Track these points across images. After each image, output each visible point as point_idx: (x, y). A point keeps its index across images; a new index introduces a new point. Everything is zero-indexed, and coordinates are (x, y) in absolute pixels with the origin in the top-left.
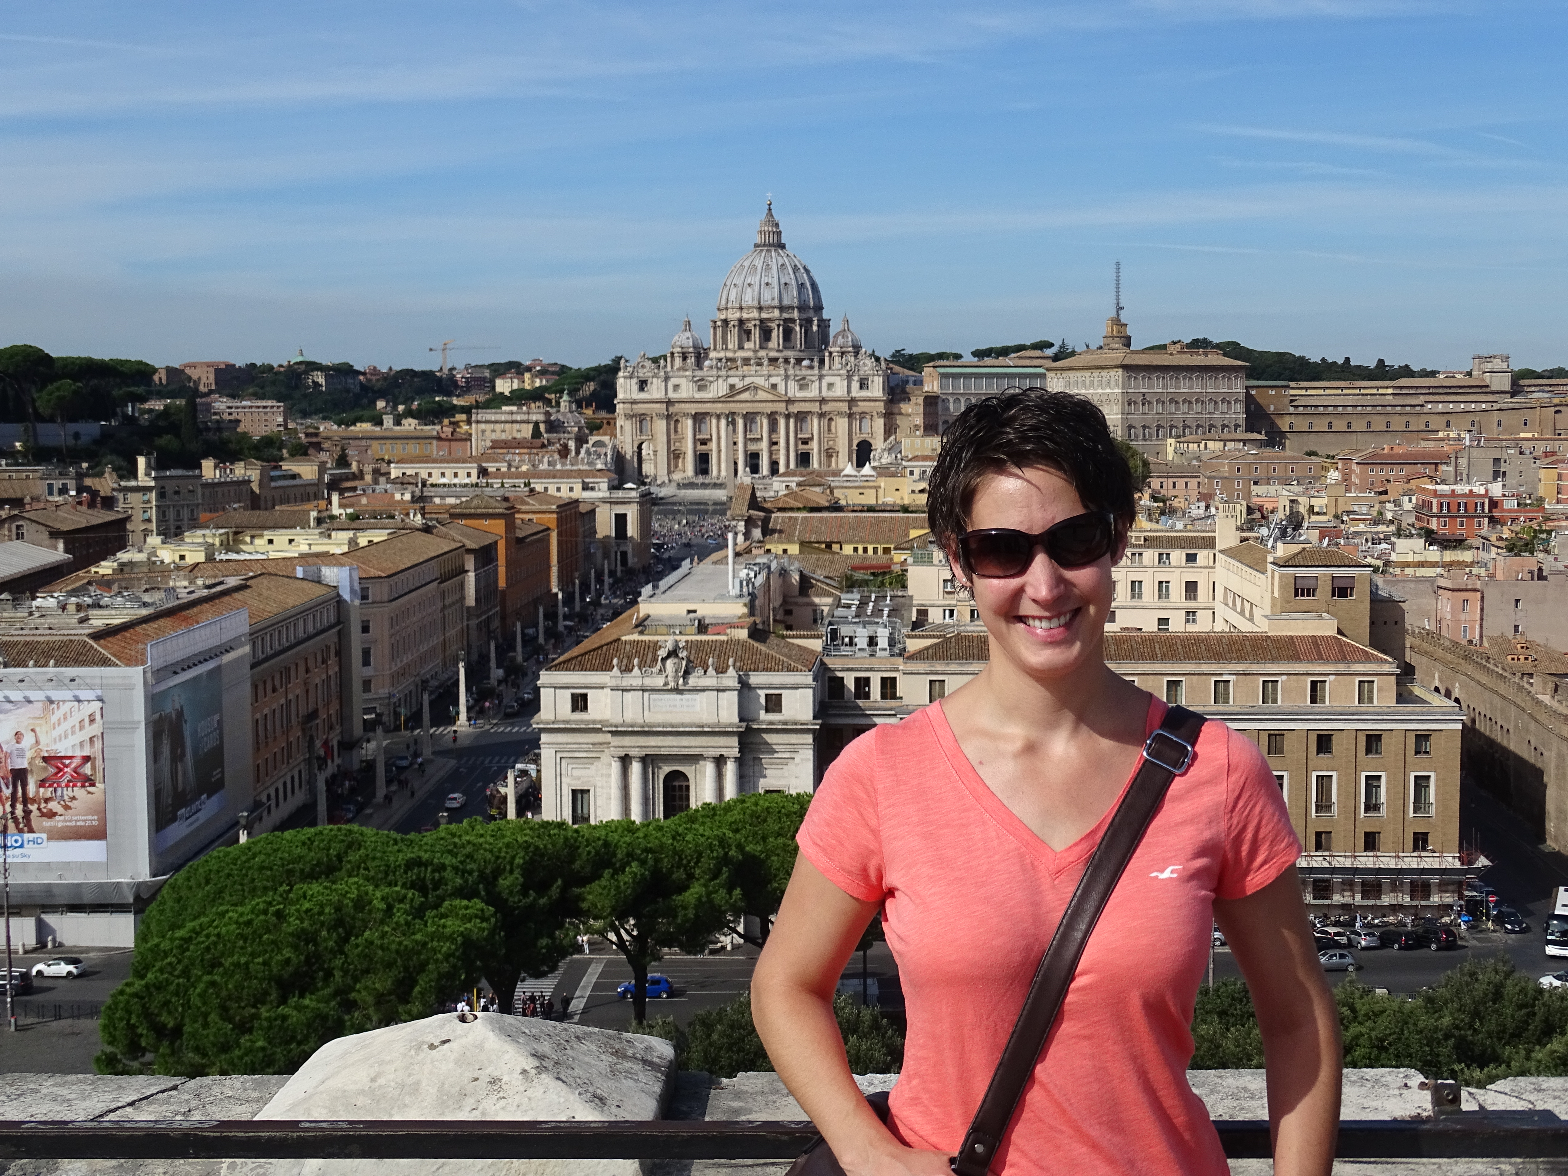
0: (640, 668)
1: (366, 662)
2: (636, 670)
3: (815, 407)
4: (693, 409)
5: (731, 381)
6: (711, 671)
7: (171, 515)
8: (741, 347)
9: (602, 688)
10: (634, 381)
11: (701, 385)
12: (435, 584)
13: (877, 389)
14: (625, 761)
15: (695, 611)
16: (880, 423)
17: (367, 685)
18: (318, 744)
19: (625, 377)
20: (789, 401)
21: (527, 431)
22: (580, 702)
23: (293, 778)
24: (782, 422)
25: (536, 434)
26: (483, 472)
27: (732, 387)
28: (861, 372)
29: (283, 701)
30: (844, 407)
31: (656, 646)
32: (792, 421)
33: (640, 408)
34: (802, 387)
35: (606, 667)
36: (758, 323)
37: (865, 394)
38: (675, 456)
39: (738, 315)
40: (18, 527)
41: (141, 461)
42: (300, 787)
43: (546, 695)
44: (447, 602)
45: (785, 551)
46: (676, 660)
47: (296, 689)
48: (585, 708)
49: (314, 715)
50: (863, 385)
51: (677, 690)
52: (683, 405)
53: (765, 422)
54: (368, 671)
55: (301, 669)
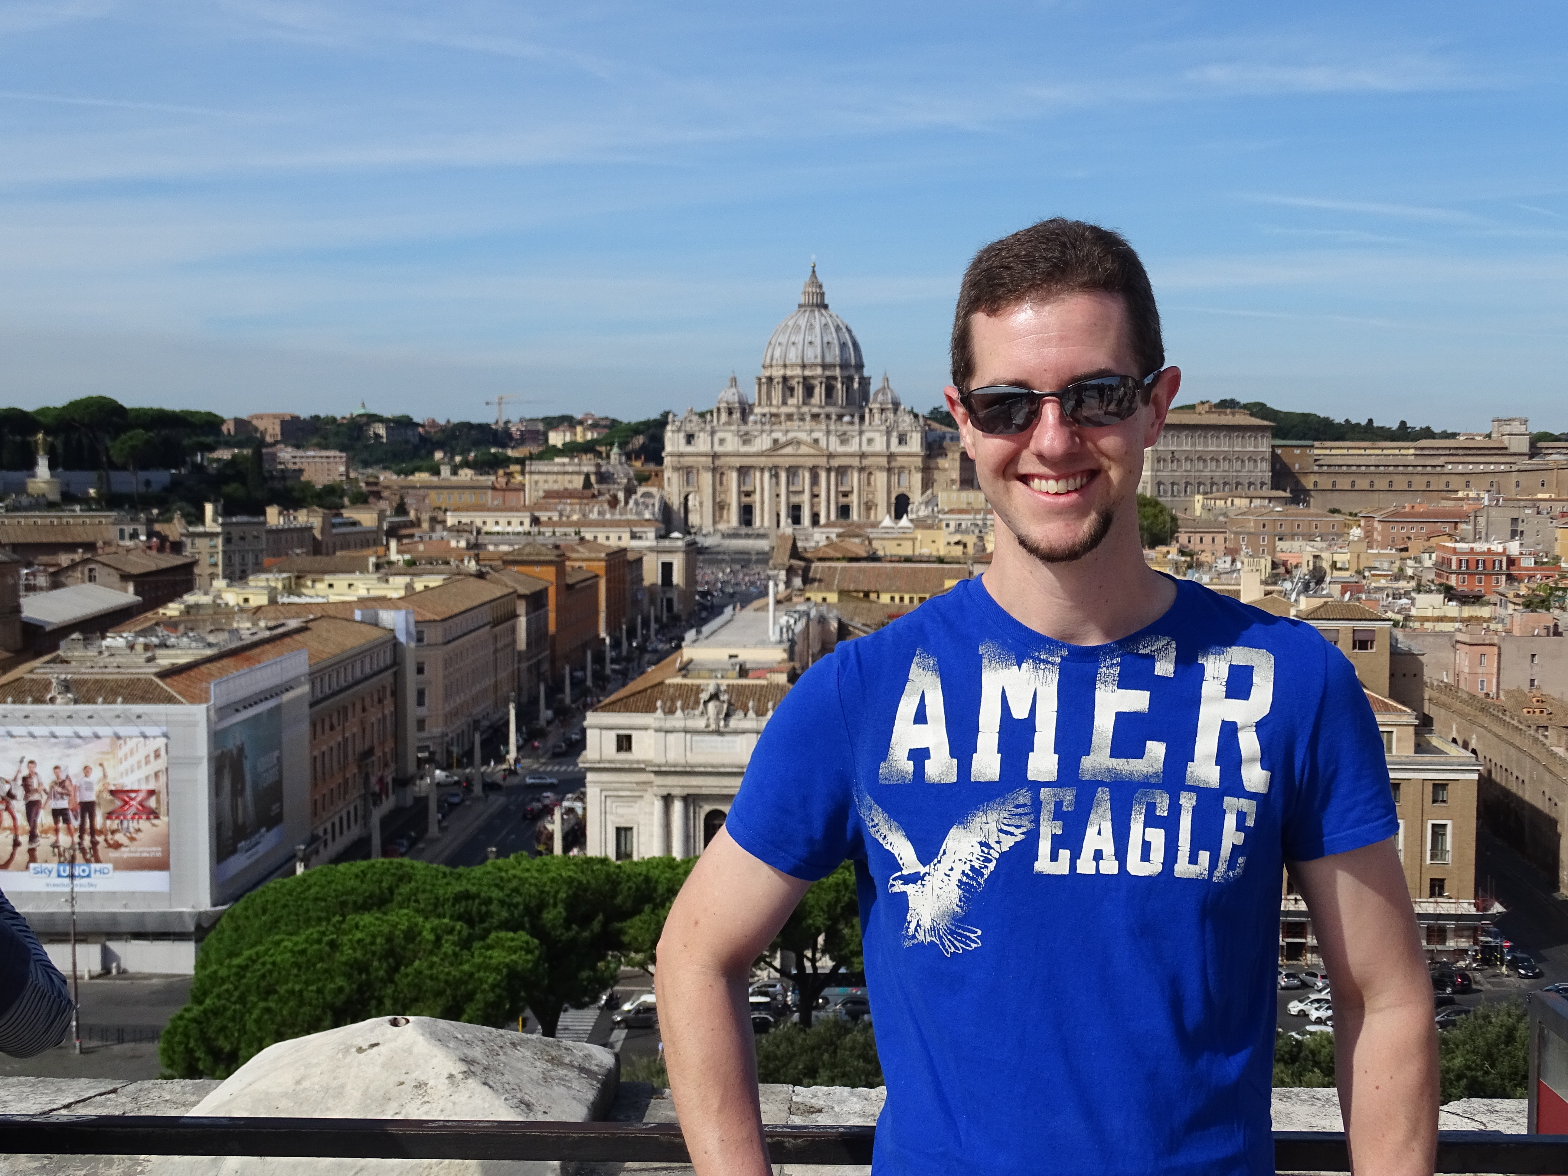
0: (683, 710)
1: (420, 702)
2: (679, 713)
3: (855, 462)
4: (738, 462)
5: (775, 435)
6: (751, 714)
7: (236, 559)
8: (784, 403)
9: (646, 729)
10: (682, 435)
11: (746, 439)
12: (488, 628)
13: (915, 444)
14: (667, 800)
15: (736, 656)
16: (917, 478)
17: (421, 724)
18: (373, 780)
19: (673, 431)
20: (830, 456)
21: (578, 482)
22: (624, 743)
23: (348, 813)
24: (823, 476)
25: (587, 484)
26: (535, 521)
27: (776, 441)
28: (901, 428)
29: (340, 739)
30: (883, 461)
31: (698, 689)
32: (833, 475)
33: (687, 461)
34: (843, 442)
35: (650, 708)
36: (801, 380)
37: (903, 449)
38: (720, 507)
39: (781, 372)
40: (91, 570)
41: (209, 508)
42: (356, 821)
43: (592, 736)
44: (500, 644)
45: (824, 599)
46: (717, 703)
47: (353, 727)
48: (629, 748)
49: (370, 752)
50: (902, 440)
51: (718, 732)
52: (728, 459)
53: (807, 475)
54: (422, 711)
55: (359, 707)
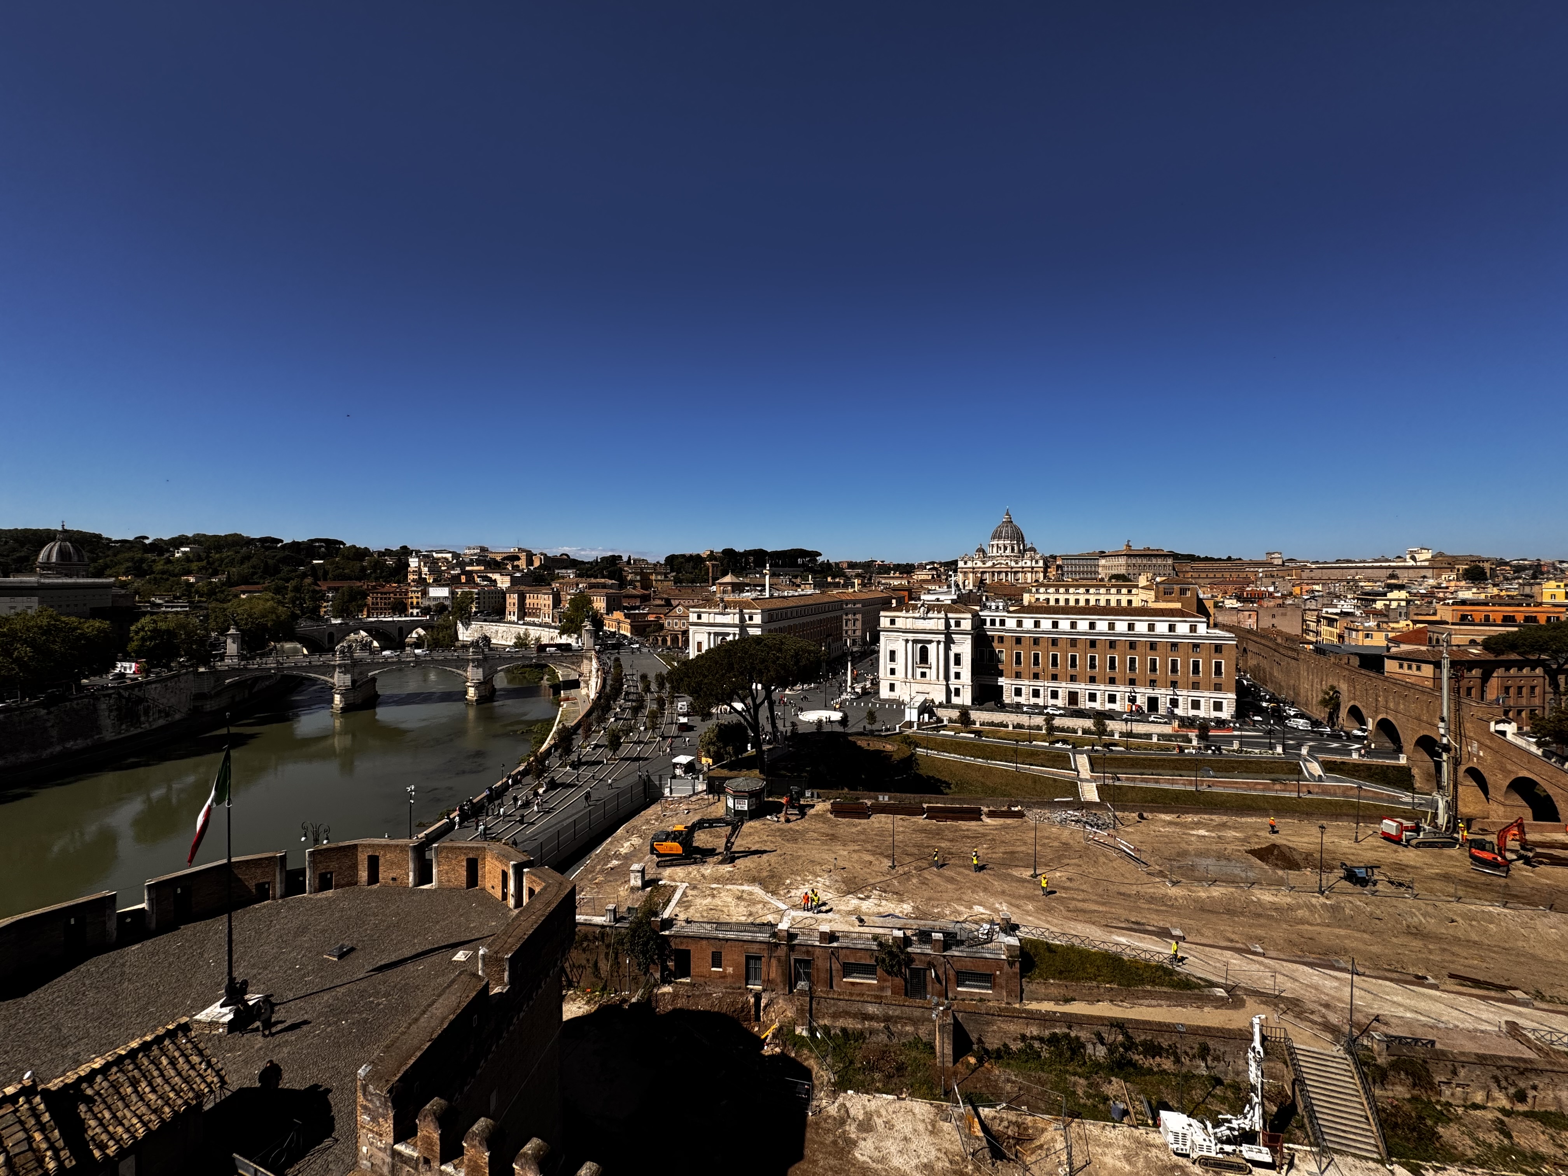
0: (914, 612)
2: (911, 611)
3: (1020, 569)
4: (981, 570)
6: (937, 613)
8: (997, 552)
9: (900, 617)
10: (963, 562)
11: (984, 563)
13: (1041, 563)
14: (907, 641)
16: (1042, 574)
20: (1012, 568)
22: (893, 622)
24: (1009, 574)
25: (933, 578)
28: (1036, 559)
32: (1013, 574)
33: (965, 570)
34: (1016, 563)
35: (901, 610)
36: (1003, 545)
39: (996, 543)
43: (882, 619)
46: (923, 608)
50: (1037, 562)
51: (924, 619)
52: (978, 569)
53: (1004, 574)
